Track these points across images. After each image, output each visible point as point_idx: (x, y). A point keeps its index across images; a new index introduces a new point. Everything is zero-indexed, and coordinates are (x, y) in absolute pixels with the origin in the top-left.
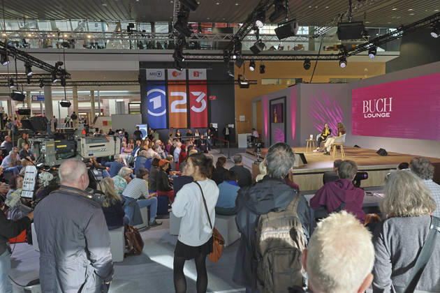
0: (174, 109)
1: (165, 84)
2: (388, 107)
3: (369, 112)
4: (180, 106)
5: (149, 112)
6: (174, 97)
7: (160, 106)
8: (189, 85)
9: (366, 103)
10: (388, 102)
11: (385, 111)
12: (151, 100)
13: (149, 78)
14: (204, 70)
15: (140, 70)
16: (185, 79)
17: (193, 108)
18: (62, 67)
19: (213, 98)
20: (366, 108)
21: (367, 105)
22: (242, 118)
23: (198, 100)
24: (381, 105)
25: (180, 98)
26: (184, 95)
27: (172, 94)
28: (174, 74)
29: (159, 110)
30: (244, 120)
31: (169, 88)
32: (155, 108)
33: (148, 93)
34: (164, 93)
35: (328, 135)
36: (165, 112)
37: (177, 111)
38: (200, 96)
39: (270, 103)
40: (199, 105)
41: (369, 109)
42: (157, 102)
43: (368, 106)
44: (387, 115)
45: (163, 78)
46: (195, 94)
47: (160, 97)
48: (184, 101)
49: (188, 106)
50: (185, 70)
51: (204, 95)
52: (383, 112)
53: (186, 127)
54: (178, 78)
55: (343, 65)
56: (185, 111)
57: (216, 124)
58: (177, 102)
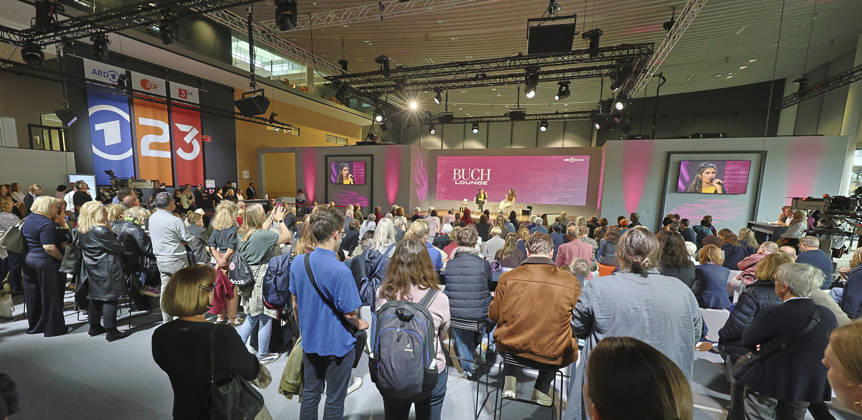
0: (146, 149)
2: (485, 177)
3: (461, 179)
4: (156, 146)
5: (96, 151)
6: (146, 127)
7: (118, 140)
8: (172, 109)
9: (457, 171)
10: (485, 172)
11: (482, 179)
12: (98, 127)
14: (195, 91)
16: (164, 94)
17: (180, 152)
19: (208, 139)
20: (457, 176)
21: (459, 173)
22: (246, 174)
23: (187, 139)
24: (477, 175)
25: (158, 131)
26: (165, 127)
27: (143, 121)
28: (144, 83)
29: (118, 149)
31: (137, 109)
32: (108, 143)
33: (92, 111)
34: (127, 117)
36: (129, 153)
37: (153, 153)
38: (190, 133)
39: (326, 158)
40: (189, 148)
42: (111, 132)
43: (461, 174)
46: (183, 128)
47: (117, 123)
48: (165, 138)
49: (173, 147)
50: (163, 81)
51: (195, 132)
52: (479, 180)
53: (171, 184)
56: (168, 155)
57: (213, 182)
58: (151, 138)
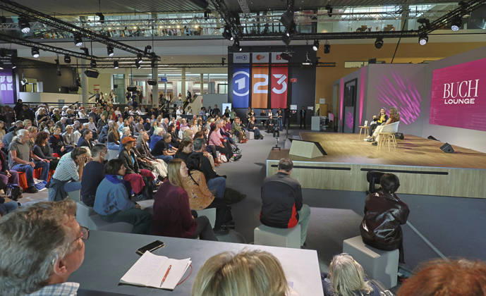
0: (256, 90)
1: (250, 67)
2: (473, 92)
3: (450, 97)
4: (262, 88)
5: (234, 92)
6: (257, 79)
7: (244, 87)
8: (271, 67)
9: (447, 85)
10: (473, 85)
11: (469, 96)
12: (236, 82)
13: (235, 61)
15: (228, 55)
16: (268, 61)
18: (151, 51)
19: (294, 80)
20: (447, 92)
21: (448, 88)
22: (322, 101)
23: (279, 82)
24: (465, 89)
25: (263, 80)
26: (266, 77)
27: (255, 76)
28: (258, 57)
29: (243, 91)
30: (324, 103)
31: (253, 70)
32: (240, 88)
33: (234, 75)
34: (248, 75)
35: (383, 122)
36: (248, 93)
37: (259, 92)
38: (281, 78)
39: (345, 85)
40: (280, 87)
41: (451, 94)
42: (241, 83)
43: (450, 90)
44: (472, 101)
45: (248, 61)
46: (276, 76)
47: (244, 79)
48: (266, 83)
49: (270, 88)
50: (268, 53)
51: (285, 77)
52: (466, 98)
53: (266, 107)
54: (262, 61)
55: (423, 42)
56: (266, 92)
57: (296, 106)
58: (259, 84)
